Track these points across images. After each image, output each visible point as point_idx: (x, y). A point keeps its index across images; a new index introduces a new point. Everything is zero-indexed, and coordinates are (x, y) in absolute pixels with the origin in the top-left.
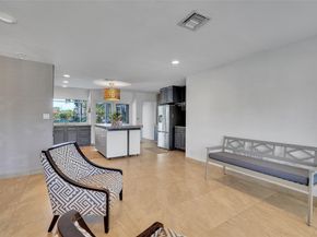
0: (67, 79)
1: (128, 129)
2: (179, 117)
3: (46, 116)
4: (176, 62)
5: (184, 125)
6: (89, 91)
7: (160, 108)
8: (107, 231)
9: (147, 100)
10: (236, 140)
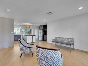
0: (16, 23)
1: (32, 36)
2: (45, 33)
3: (12, 33)
4: (45, 20)
5: (46, 34)
6: (20, 26)
7: (40, 30)
8: (33, 56)
9: (36, 28)
10: (58, 38)
